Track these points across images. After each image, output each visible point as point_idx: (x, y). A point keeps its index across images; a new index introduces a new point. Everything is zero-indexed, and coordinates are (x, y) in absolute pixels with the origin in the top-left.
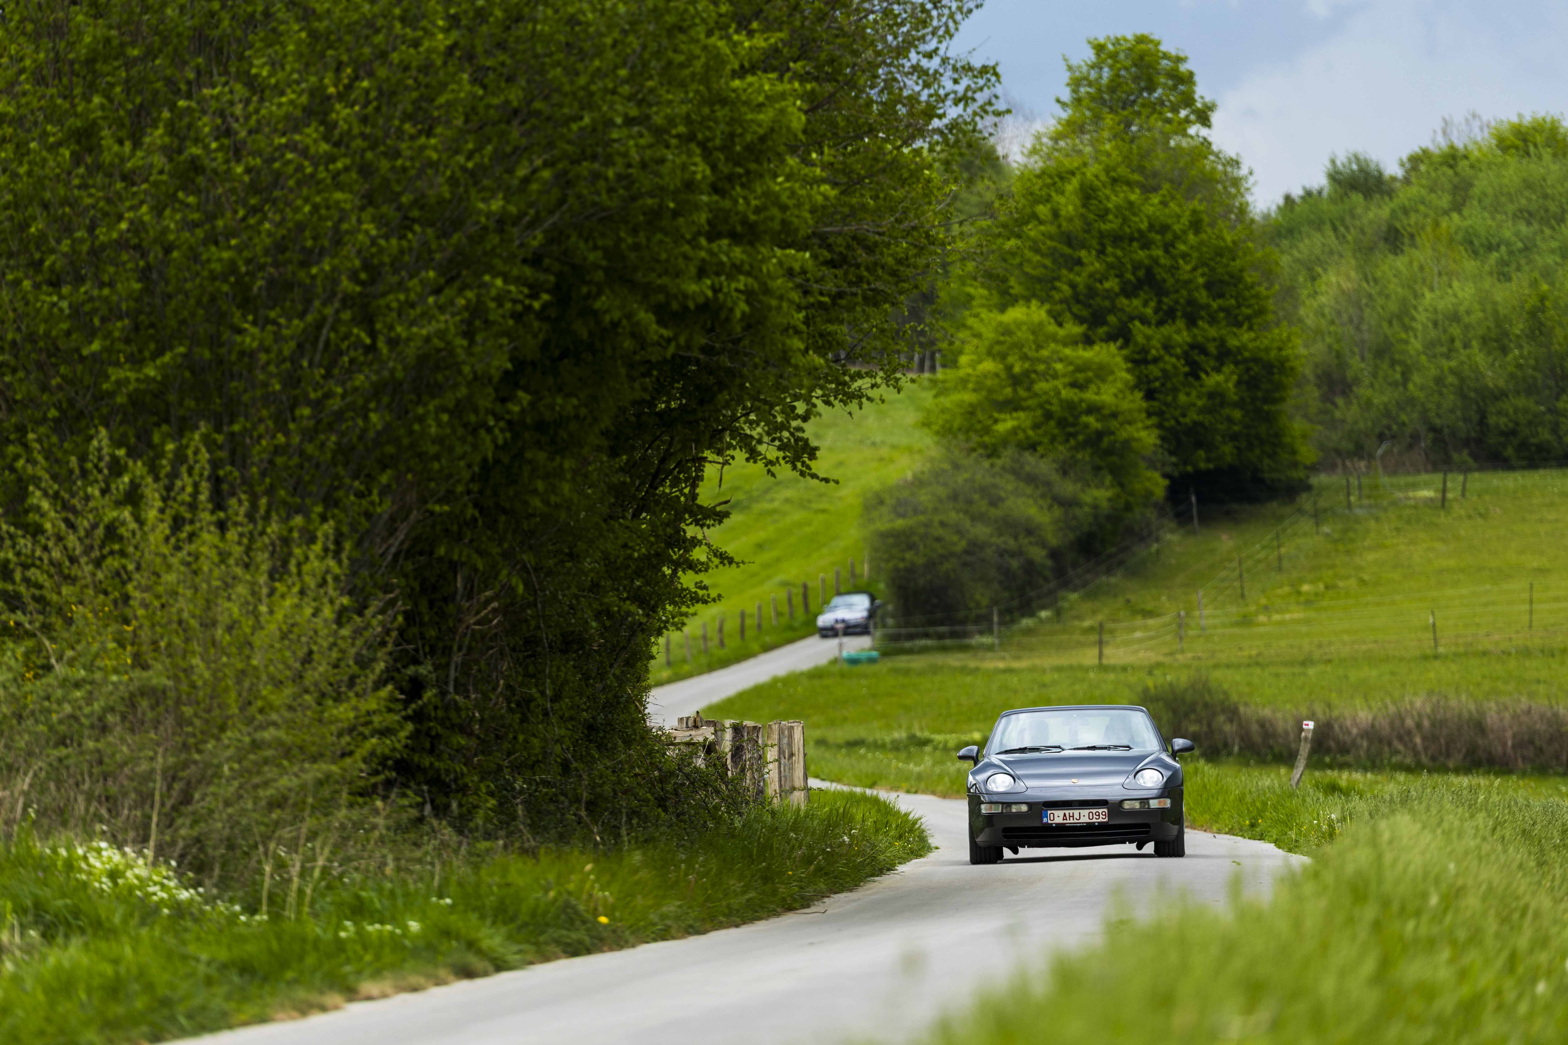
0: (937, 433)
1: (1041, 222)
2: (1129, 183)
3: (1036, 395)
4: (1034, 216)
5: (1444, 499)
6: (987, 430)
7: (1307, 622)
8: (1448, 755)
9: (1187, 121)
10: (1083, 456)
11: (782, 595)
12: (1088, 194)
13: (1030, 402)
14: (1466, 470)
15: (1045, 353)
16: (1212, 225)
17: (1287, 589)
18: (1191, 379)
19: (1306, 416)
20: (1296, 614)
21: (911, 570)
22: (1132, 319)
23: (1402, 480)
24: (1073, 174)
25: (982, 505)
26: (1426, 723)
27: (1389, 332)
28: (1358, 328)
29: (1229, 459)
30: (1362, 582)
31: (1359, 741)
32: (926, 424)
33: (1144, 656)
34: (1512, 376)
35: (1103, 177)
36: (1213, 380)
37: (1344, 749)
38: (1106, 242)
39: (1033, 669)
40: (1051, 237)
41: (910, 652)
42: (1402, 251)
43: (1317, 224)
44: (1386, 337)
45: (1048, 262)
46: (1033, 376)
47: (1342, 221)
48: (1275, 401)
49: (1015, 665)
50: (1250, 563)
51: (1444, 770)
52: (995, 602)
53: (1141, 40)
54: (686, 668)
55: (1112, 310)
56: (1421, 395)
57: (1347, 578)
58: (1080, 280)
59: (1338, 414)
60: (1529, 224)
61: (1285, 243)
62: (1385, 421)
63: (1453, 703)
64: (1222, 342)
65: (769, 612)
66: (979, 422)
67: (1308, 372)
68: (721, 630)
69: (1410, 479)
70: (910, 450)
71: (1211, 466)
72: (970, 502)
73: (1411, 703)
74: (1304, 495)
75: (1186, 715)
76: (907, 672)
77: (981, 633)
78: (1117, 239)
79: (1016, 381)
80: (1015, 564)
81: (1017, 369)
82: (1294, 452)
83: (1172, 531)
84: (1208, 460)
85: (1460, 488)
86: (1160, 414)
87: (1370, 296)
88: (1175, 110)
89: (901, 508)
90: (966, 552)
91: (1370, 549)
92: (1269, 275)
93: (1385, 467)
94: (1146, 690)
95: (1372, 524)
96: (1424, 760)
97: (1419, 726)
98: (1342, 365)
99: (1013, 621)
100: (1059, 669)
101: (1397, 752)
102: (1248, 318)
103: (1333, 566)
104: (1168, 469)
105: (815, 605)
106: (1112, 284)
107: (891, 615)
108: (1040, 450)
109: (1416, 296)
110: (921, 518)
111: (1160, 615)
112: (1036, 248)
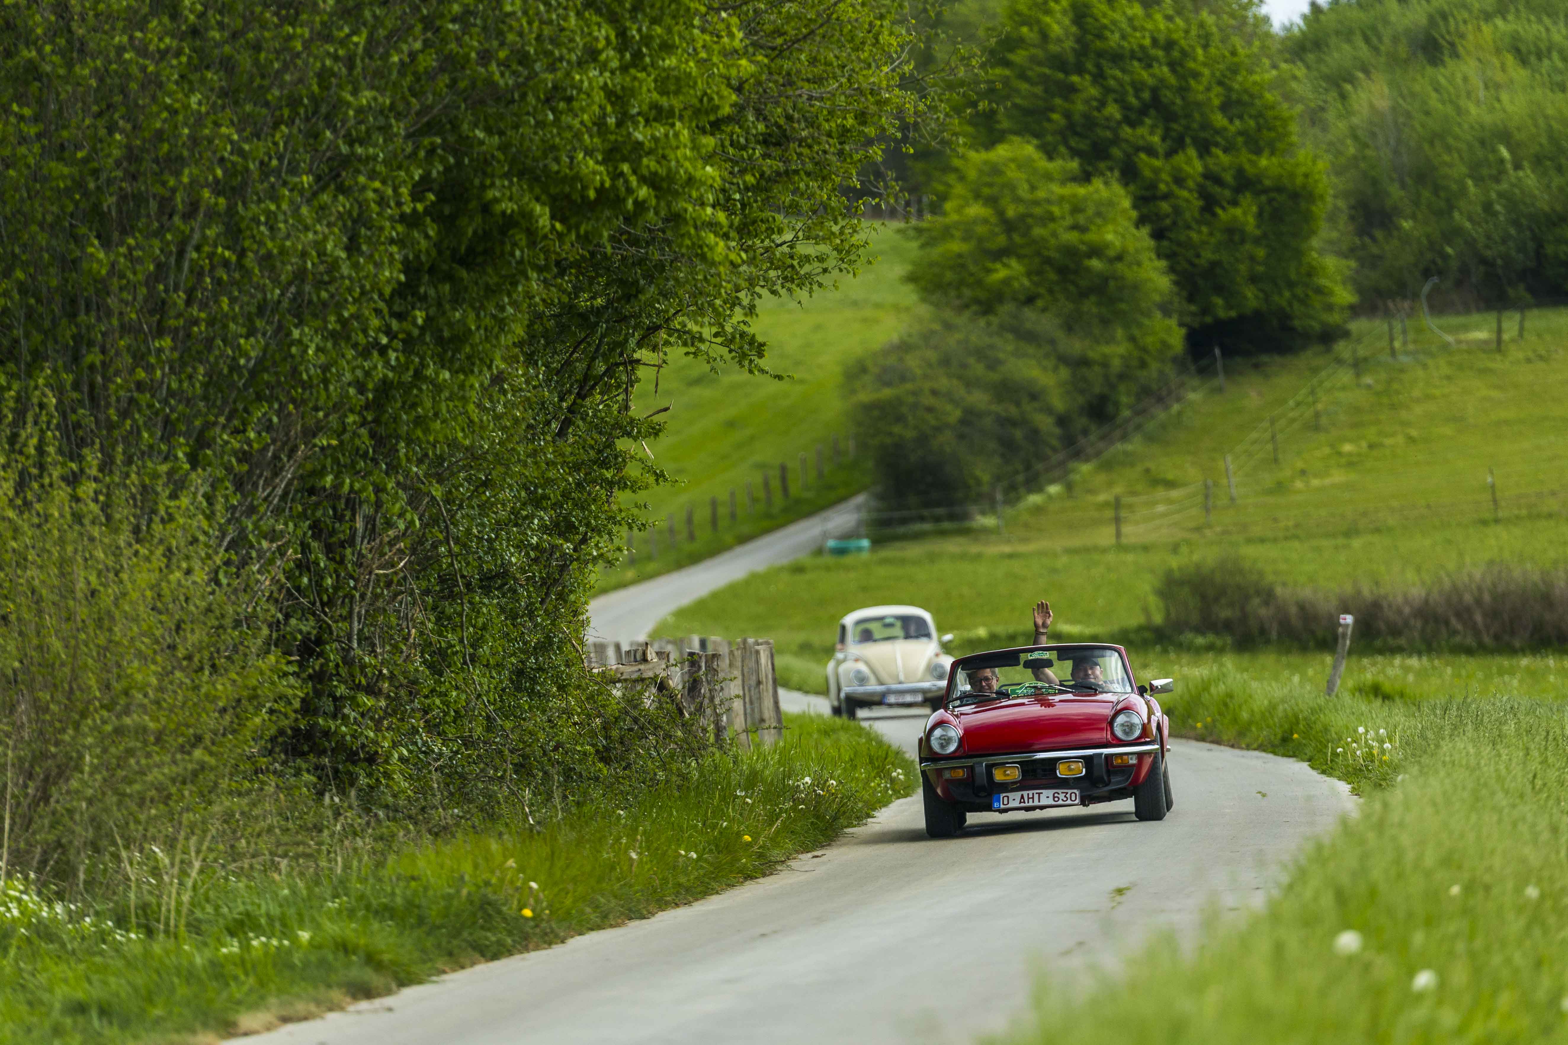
0: (924, 288)
1: (1028, 47)
3: (1031, 242)
4: (1020, 40)
5: (1499, 341)
6: (979, 284)
7: (1351, 486)
8: (1513, 633)
10: (1090, 305)
11: (757, 478)
12: (1079, 12)
13: (1028, 250)
14: (1523, 307)
15: (1041, 194)
16: (1224, 41)
17: (1327, 450)
18: (1207, 217)
20: (1336, 478)
21: (900, 445)
22: (1137, 150)
23: (1453, 321)
25: (978, 369)
26: (1487, 598)
27: (1430, 154)
28: (1396, 151)
29: (1254, 304)
30: (1410, 439)
31: (1412, 622)
32: (911, 279)
33: (1168, 532)
36: (1229, 215)
37: (1395, 631)
38: (1105, 63)
39: (1042, 553)
40: (1040, 62)
41: (904, 538)
42: (1443, 62)
43: (1347, 34)
44: (1427, 160)
45: (1038, 91)
46: (1030, 221)
47: (1374, 29)
48: (1303, 236)
49: (1022, 548)
50: (1282, 422)
51: (1510, 651)
52: (998, 478)
54: (653, 566)
55: (1116, 141)
56: (1468, 224)
57: (1393, 435)
58: (1076, 108)
59: (1377, 250)
61: (1311, 57)
62: (1429, 256)
63: (1517, 573)
64: (1240, 172)
65: (743, 498)
66: (972, 275)
68: (689, 520)
69: (1461, 320)
70: (897, 308)
71: (1232, 314)
72: (964, 366)
73: (1470, 575)
74: (1342, 343)
75: (1216, 599)
76: (902, 562)
77: (983, 513)
78: (1117, 58)
79: (1009, 226)
80: (1018, 433)
81: (1010, 214)
82: (1326, 293)
83: (1194, 390)
84: (1228, 307)
85: (1516, 327)
86: (1172, 255)
87: (1408, 114)
89: (887, 375)
90: (963, 422)
91: (1418, 401)
92: (1289, 95)
93: (1431, 307)
94: (1169, 574)
95: (1420, 373)
96: (1487, 640)
97: (1479, 601)
98: (1380, 194)
99: (1018, 499)
100: (1072, 551)
101: (1455, 632)
102: (1271, 143)
103: (1377, 422)
104: (1188, 319)
105: (795, 489)
106: (1113, 110)
107: (881, 497)
108: (1040, 303)
109: (1459, 111)
110: (909, 386)
111: (1184, 485)
112: (1024, 76)
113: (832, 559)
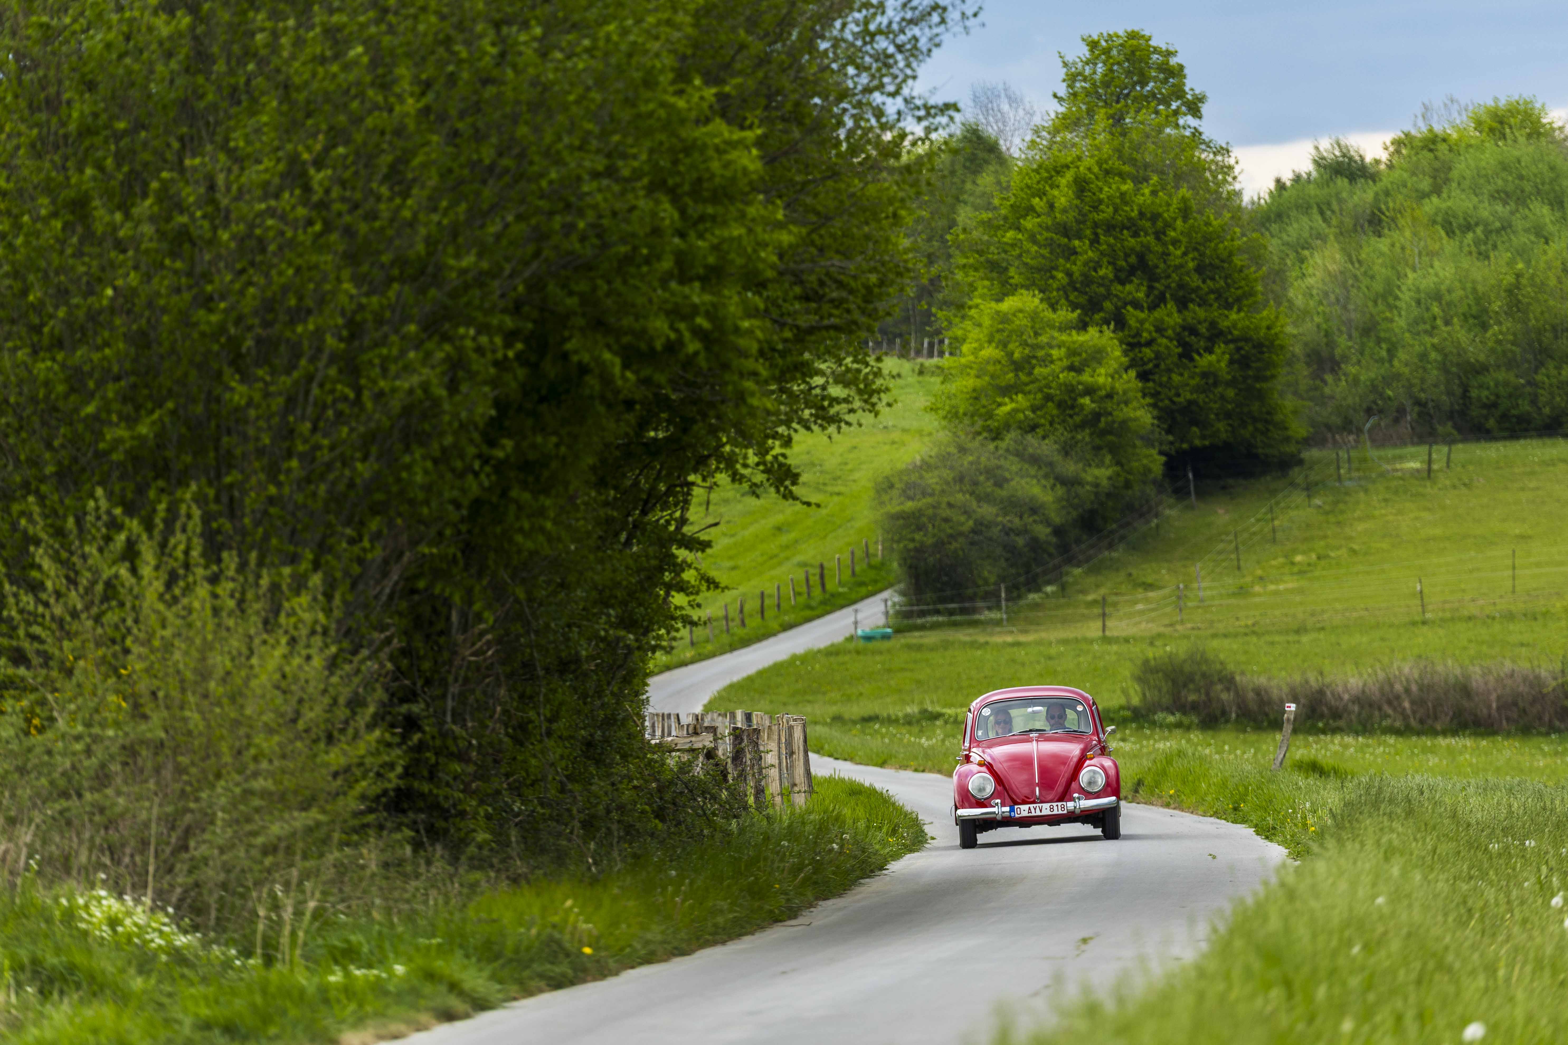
0: (945, 417)
1: (1038, 215)
2: (1121, 175)
3: (1035, 381)
4: (1031, 209)
5: (1429, 470)
6: (990, 415)
7: (1301, 591)
8: (1436, 718)
9: (1176, 113)
10: (1084, 435)
11: (800, 575)
12: (1081, 186)
13: (1032, 387)
14: (1450, 441)
15: (1043, 339)
16: (1200, 212)
17: (1281, 560)
18: (1185, 361)
19: (1295, 393)
20: (1290, 584)
21: (920, 550)
22: (1126, 304)
23: (1390, 452)
24: (1068, 167)
25: (988, 487)
26: (1414, 688)
27: (1374, 311)
28: (1345, 308)
29: (1224, 436)
30: (1353, 552)
31: (1350, 706)
32: (933, 409)
33: (1146, 628)
34: (1493, 351)
35: (1096, 169)
36: (1205, 361)
37: (1336, 714)
38: (1101, 232)
39: (1039, 643)
41: (922, 628)
42: (1385, 234)
43: (1304, 207)
44: (1372, 316)
45: (1045, 252)
46: (1034, 361)
47: (1329, 204)
48: (1266, 379)
49: (1022, 638)
50: (1245, 535)
51: (1434, 733)
52: (1003, 579)
53: (1133, 35)
54: (709, 647)
55: (1108, 296)
56: (1406, 370)
57: (1339, 548)
58: (1076, 269)
59: (1327, 391)
60: (1505, 203)
61: (1274, 227)
62: (1372, 397)
63: (1440, 668)
64: (1213, 324)
65: (788, 592)
66: (984, 406)
67: (1298, 350)
68: (741, 610)
69: (1398, 452)
70: (920, 433)
71: (1206, 443)
72: (976, 483)
73: (1400, 669)
74: (1296, 469)
75: (1185, 685)
76: (919, 648)
77: (989, 608)
78: (1110, 227)
79: (1017, 366)
80: (1020, 541)
81: (1017, 355)
82: (1285, 428)
83: (1171, 507)
84: (1203, 437)
85: (1445, 459)
86: (1155, 395)
87: (1355, 277)
88: (1166, 102)
89: (910, 490)
90: (974, 531)
91: (1360, 519)
92: (1257, 259)
93: (1373, 441)
94: (1146, 662)
95: (1362, 495)
96: (1413, 723)
97: (1407, 691)
98: (1331, 344)
99: (1019, 597)
100: (1065, 642)
101: (1387, 716)
102: (1238, 300)
103: (1325, 537)
104: (1165, 448)
105: (832, 585)
106: (1106, 271)
107: (903, 593)
108: (1040, 431)
109: (1399, 276)
110: (929, 500)
111: (1160, 588)
112: (1033, 239)
113: (861, 644)
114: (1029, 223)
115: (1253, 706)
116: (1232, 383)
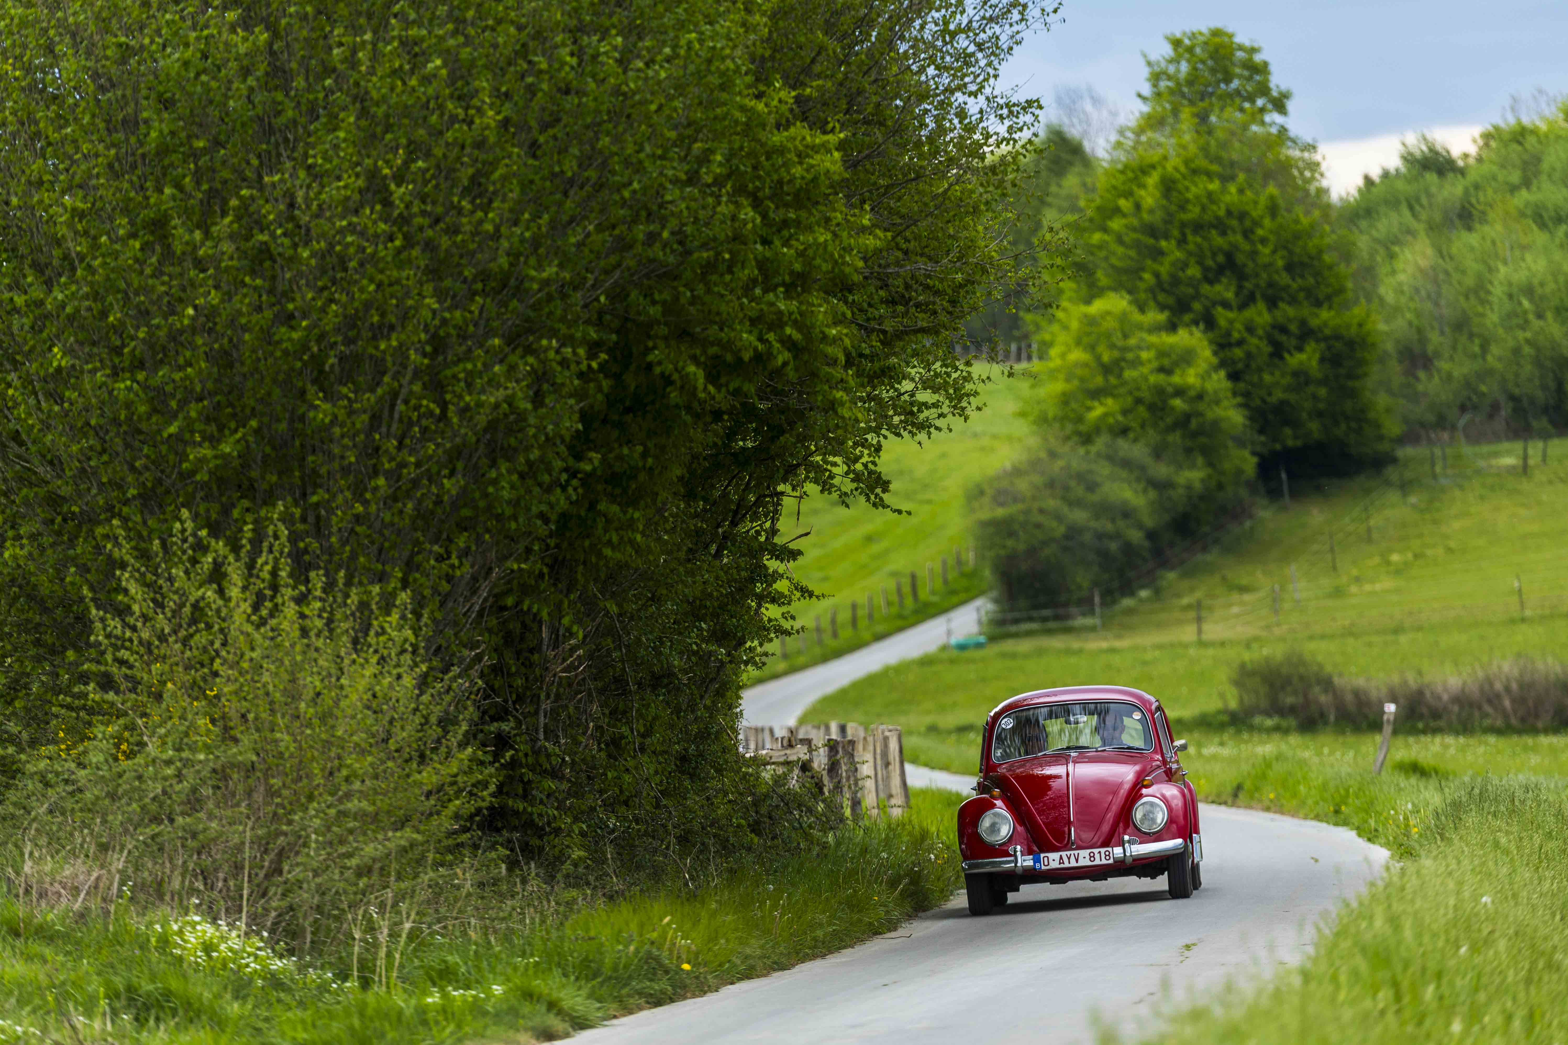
0: (1035, 422)
1: (1124, 216)
2: (1207, 174)
3: (1124, 383)
4: (1117, 210)
5: (1525, 466)
6: (1080, 420)
7: (1398, 590)
8: (1537, 716)
9: (1262, 110)
10: (1175, 438)
11: (891, 585)
12: (1168, 186)
13: (1122, 390)
14: (1545, 436)
15: (1132, 341)
16: (1289, 211)
17: (1377, 560)
18: (1276, 361)
19: (1389, 391)
20: (1385, 583)
21: (1012, 557)
22: (1215, 304)
23: (1485, 449)
24: (1153, 167)
25: (1079, 491)
26: (1514, 686)
27: (1466, 306)
28: (1437, 304)
29: (1316, 435)
30: (1449, 550)
31: (1450, 706)
32: (1022, 414)
33: (1242, 630)
35: (1182, 169)
36: (1296, 359)
37: (1436, 715)
38: (1188, 231)
39: (1135, 648)
40: (1134, 229)
41: (1016, 635)
42: (1474, 228)
43: (1394, 204)
44: (1464, 312)
45: (1132, 253)
46: (1123, 364)
47: (1418, 200)
48: (1358, 377)
50: (1340, 535)
51: (1534, 731)
52: (1096, 584)
53: (1216, 33)
54: (801, 660)
55: (1197, 296)
56: (1499, 366)
57: (1435, 546)
58: (1164, 269)
59: (1420, 388)
61: (1363, 224)
62: (1465, 393)
63: (1540, 665)
64: (1303, 323)
65: (880, 601)
66: (1073, 411)
67: (1389, 346)
68: (833, 621)
69: (1493, 448)
70: (1010, 439)
71: (1299, 443)
72: (1066, 488)
73: (1500, 667)
74: (1391, 468)
75: (1283, 688)
76: (1013, 656)
77: (1084, 615)
78: (1198, 227)
79: (1107, 369)
80: (1113, 546)
82: (1378, 426)
83: (1264, 508)
84: (1296, 437)
85: (1540, 454)
86: (1246, 394)
87: (1447, 273)
88: (1251, 99)
89: (1001, 497)
90: (1067, 537)
91: (1456, 517)
92: (1347, 256)
93: (1467, 437)
94: (1243, 666)
95: (1457, 492)
96: (1514, 721)
97: (1508, 689)
98: (1423, 340)
99: (1114, 602)
100: (1160, 647)
101: (1487, 715)
102: (1329, 298)
103: (1421, 536)
104: (1259, 449)
105: (924, 594)
106: (1194, 271)
107: (996, 601)
108: (1131, 435)
109: (1490, 270)
110: (1020, 506)
111: (1255, 590)
112: (1120, 241)
113: (955, 653)
114: (1116, 224)
115: (1352, 708)
116: (1324, 382)
